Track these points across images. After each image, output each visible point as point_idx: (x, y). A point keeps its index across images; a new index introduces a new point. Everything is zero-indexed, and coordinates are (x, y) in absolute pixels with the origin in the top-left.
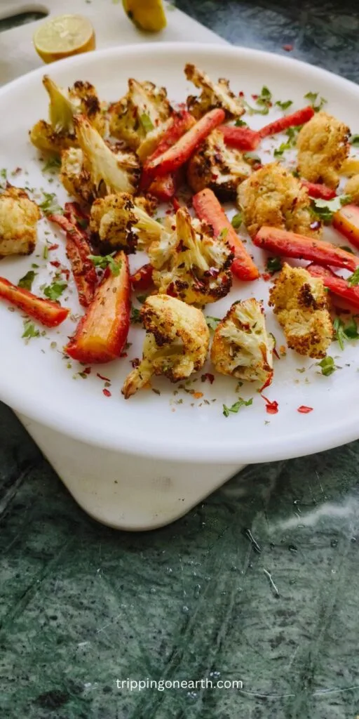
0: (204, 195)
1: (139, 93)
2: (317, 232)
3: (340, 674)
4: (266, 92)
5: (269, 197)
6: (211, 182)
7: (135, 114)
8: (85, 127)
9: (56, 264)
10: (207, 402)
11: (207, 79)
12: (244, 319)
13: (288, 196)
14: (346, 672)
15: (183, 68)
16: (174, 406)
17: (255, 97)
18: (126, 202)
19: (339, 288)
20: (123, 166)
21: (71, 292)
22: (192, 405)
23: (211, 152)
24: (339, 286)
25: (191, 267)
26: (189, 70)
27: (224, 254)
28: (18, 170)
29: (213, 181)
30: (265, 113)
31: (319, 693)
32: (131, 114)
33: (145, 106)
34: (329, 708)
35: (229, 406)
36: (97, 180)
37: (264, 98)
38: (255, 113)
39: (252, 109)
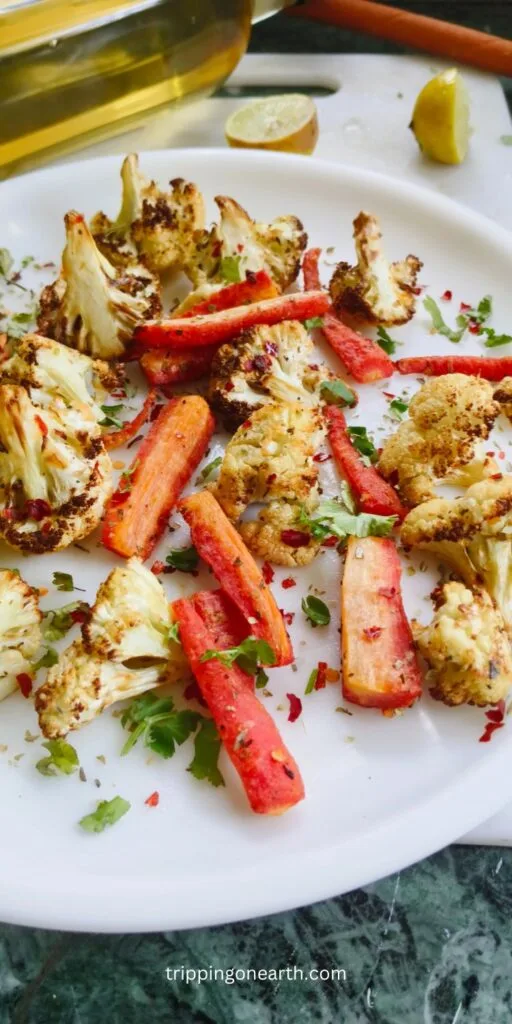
0: (184, 402)
1: (235, 225)
2: (291, 550)
4: (485, 306)
5: (244, 452)
6: (219, 391)
7: (217, 253)
8: (76, 231)
11: (373, 245)
13: (265, 466)
15: (355, 216)
18: (29, 350)
19: (192, 651)
20: (117, 309)
24: (195, 648)
25: (13, 481)
26: (360, 223)
27: (73, 490)
28: (49, 266)
29: (223, 391)
30: (454, 338)
32: (211, 249)
33: (240, 247)
36: (72, 313)
37: (476, 314)
38: (442, 333)
39: (443, 324)
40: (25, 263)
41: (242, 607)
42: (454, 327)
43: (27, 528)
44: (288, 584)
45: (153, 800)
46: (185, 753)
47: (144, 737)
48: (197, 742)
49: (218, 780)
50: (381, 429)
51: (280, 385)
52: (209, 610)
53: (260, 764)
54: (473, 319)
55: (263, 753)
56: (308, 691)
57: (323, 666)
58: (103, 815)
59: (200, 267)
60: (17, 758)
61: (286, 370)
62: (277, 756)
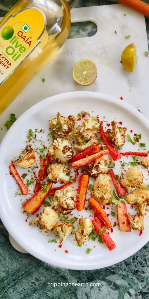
3: (40, 294)
9: (34, 173)
10: (47, 235)
11: (116, 130)
12: (64, 229)
14: (42, 295)
16: (39, 232)
17: (135, 135)
19: (97, 230)
21: (34, 185)
22: (43, 234)
23: (96, 164)
28: (41, 131)
29: (91, 173)
30: (134, 144)
31: (34, 295)
33: (88, 135)
34: (35, 298)
35: (51, 240)
37: (138, 137)
38: (130, 142)
39: (131, 139)
40: (36, 132)
41: (103, 221)
42: (134, 141)
43: (65, 212)
44: (108, 209)
45: (95, 247)
46: (97, 239)
47: (91, 238)
48: (99, 238)
49: (103, 243)
50: (120, 171)
51: (101, 169)
52: (97, 220)
53: (110, 245)
54: (137, 139)
55: (110, 243)
56: (114, 227)
57: (115, 223)
58: (88, 251)
59: (79, 137)
60: (74, 243)
61: (102, 165)
62: (112, 243)
